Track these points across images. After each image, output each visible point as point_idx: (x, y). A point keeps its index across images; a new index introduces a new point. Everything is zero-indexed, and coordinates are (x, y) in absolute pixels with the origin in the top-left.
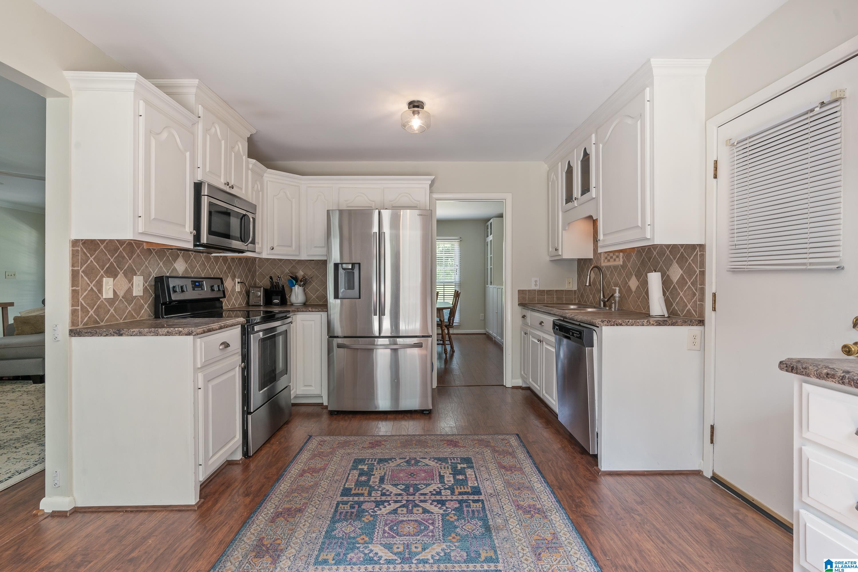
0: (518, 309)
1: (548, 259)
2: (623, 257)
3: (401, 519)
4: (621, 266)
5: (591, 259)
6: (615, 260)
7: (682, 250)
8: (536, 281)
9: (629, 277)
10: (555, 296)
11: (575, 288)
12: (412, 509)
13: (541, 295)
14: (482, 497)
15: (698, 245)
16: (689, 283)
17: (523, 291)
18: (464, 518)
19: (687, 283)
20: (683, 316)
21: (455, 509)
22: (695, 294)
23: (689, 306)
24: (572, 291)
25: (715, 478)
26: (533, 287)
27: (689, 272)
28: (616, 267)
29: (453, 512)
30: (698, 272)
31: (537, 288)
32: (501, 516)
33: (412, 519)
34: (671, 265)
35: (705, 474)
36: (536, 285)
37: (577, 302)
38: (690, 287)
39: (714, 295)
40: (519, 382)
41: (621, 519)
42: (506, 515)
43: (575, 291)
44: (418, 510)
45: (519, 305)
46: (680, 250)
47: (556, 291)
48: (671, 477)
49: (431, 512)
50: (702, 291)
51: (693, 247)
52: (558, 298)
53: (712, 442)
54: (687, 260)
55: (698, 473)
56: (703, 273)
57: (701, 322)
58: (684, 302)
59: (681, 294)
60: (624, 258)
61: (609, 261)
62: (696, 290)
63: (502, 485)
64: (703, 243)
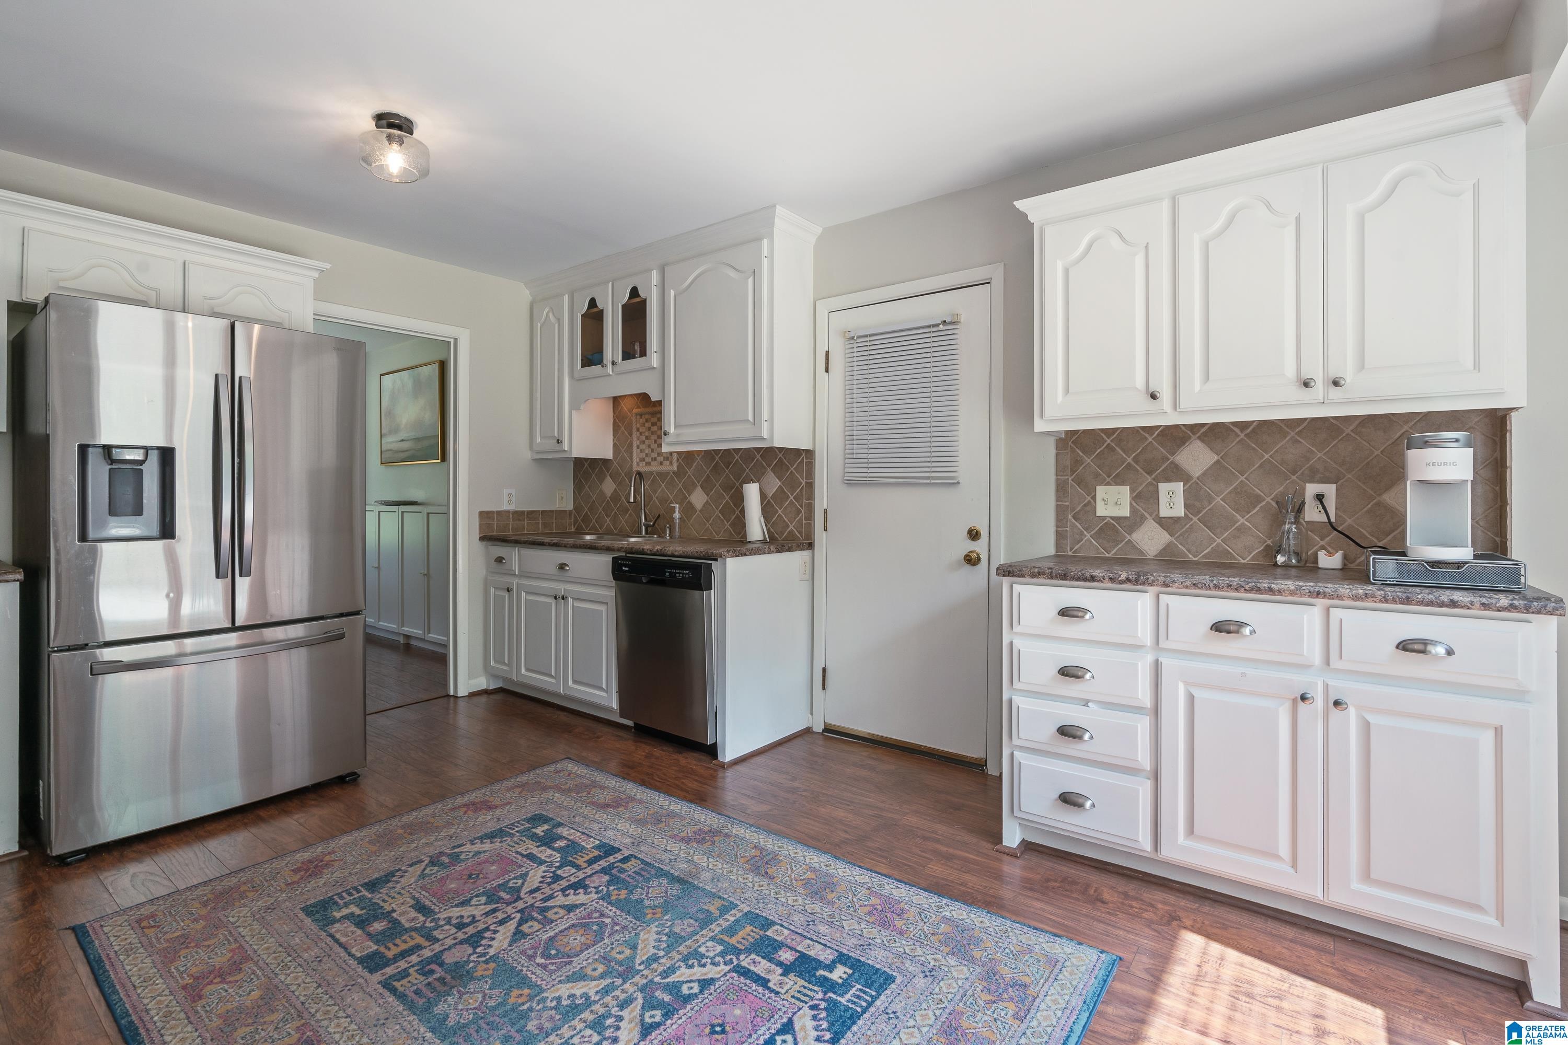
0: (479, 546)
1: (528, 455)
2: (678, 460)
3: (545, 937)
4: (674, 473)
5: (605, 461)
6: (661, 463)
7: (780, 455)
8: (510, 495)
9: (690, 488)
10: (540, 521)
11: (570, 507)
12: (545, 917)
13: (519, 520)
14: (626, 853)
15: (803, 450)
16: (792, 498)
17: (488, 513)
18: (636, 887)
19: (788, 497)
20: (783, 540)
21: (609, 884)
22: (799, 512)
23: (791, 527)
24: (565, 511)
25: (828, 729)
26: (505, 507)
27: (792, 483)
28: (662, 475)
29: (611, 888)
30: (804, 483)
31: (512, 507)
32: (678, 860)
33: (563, 927)
34: (763, 474)
35: (814, 730)
36: (510, 502)
37: (573, 530)
38: (793, 502)
39: (826, 511)
40: (482, 683)
41: (795, 802)
42: (682, 855)
43: (570, 512)
44: (556, 913)
45: (482, 539)
46: (778, 455)
47: (543, 512)
48: (790, 743)
49: (580, 904)
50: (810, 508)
51: (798, 452)
52: (545, 525)
53: (824, 688)
54: (788, 469)
55: (808, 731)
56: (811, 486)
57: (810, 546)
58: (785, 521)
59: (780, 512)
60: (680, 461)
61: (648, 464)
62: (801, 506)
63: (632, 826)
64: (811, 448)
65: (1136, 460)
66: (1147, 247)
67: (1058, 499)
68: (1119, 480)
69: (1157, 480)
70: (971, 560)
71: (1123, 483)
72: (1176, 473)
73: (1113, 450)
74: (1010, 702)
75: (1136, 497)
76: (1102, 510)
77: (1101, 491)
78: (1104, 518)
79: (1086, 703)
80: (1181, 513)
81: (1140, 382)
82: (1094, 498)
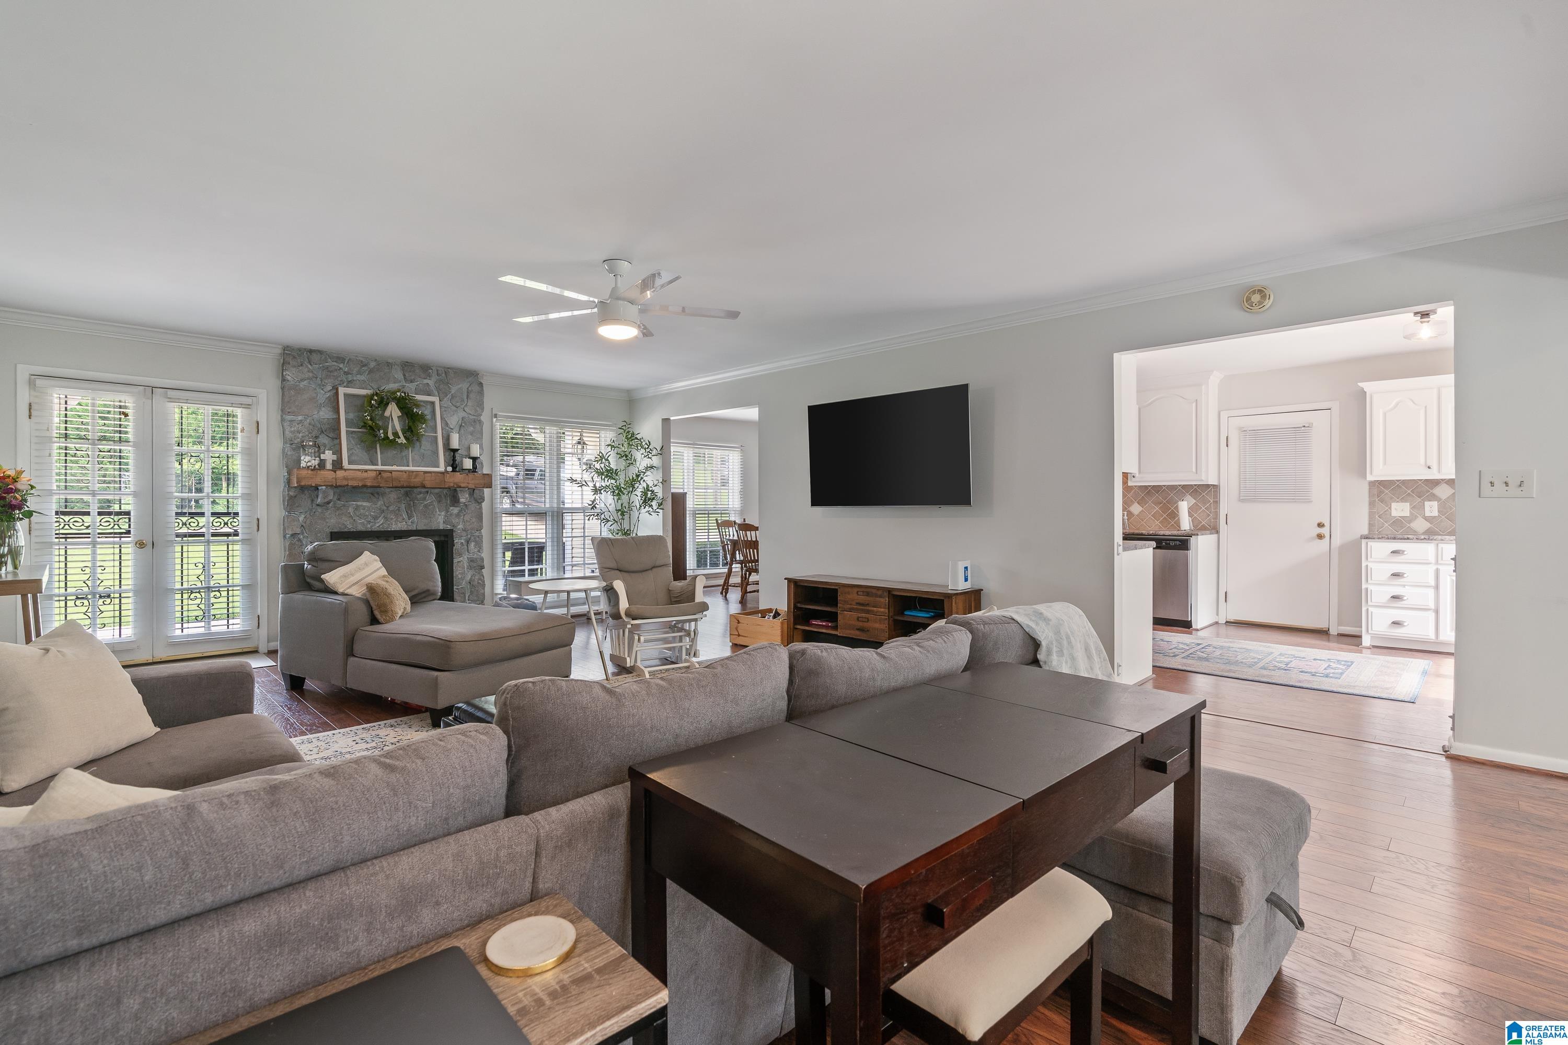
7: (1197, 488)
9: (1129, 504)
15: (1212, 485)
16: (1203, 508)
19: (1201, 508)
20: (1198, 529)
22: (1211, 515)
23: (1204, 523)
27: (1204, 501)
30: (1213, 502)
34: (1190, 497)
38: (1204, 511)
39: (1227, 515)
46: (1194, 487)
50: (1217, 514)
51: (1208, 486)
54: (1204, 494)
56: (1217, 502)
57: (1218, 532)
59: (1195, 515)
62: (1211, 513)
64: (1215, 483)
65: (1412, 491)
66: (1426, 407)
67: (1370, 508)
68: (1403, 500)
69: (1424, 501)
70: (1320, 537)
71: (1406, 501)
72: (1433, 497)
73: (1401, 487)
74: (1367, 589)
75: (1413, 508)
76: (1395, 513)
77: (1394, 505)
78: (1395, 517)
79: (1404, 586)
80: (1436, 514)
81: (1422, 461)
82: (1390, 508)
